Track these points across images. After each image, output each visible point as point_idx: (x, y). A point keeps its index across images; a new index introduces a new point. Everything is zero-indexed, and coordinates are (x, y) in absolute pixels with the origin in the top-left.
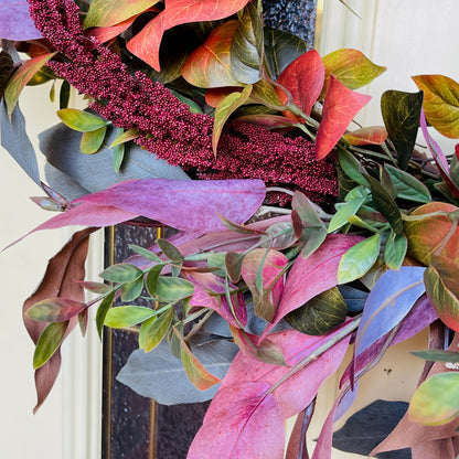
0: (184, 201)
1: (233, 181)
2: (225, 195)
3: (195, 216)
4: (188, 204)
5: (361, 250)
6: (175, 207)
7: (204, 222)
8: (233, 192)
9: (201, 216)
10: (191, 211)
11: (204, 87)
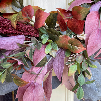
0: (8, 43)
1: (18, 36)
2: (17, 40)
3: (11, 46)
4: (9, 43)
5: (48, 47)
6: (6, 44)
7: (14, 47)
8: (18, 39)
9: (13, 46)
10: (10, 45)
11: (5, 13)
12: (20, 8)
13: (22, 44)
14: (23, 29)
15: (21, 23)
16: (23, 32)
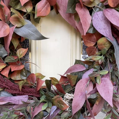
4: (16, 100)
6: (14, 100)
8: (23, 97)
9: (18, 101)
11: (15, 80)
12: (25, 77)
13: (25, 102)
14: (27, 91)
15: (26, 86)
16: (27, 93)
